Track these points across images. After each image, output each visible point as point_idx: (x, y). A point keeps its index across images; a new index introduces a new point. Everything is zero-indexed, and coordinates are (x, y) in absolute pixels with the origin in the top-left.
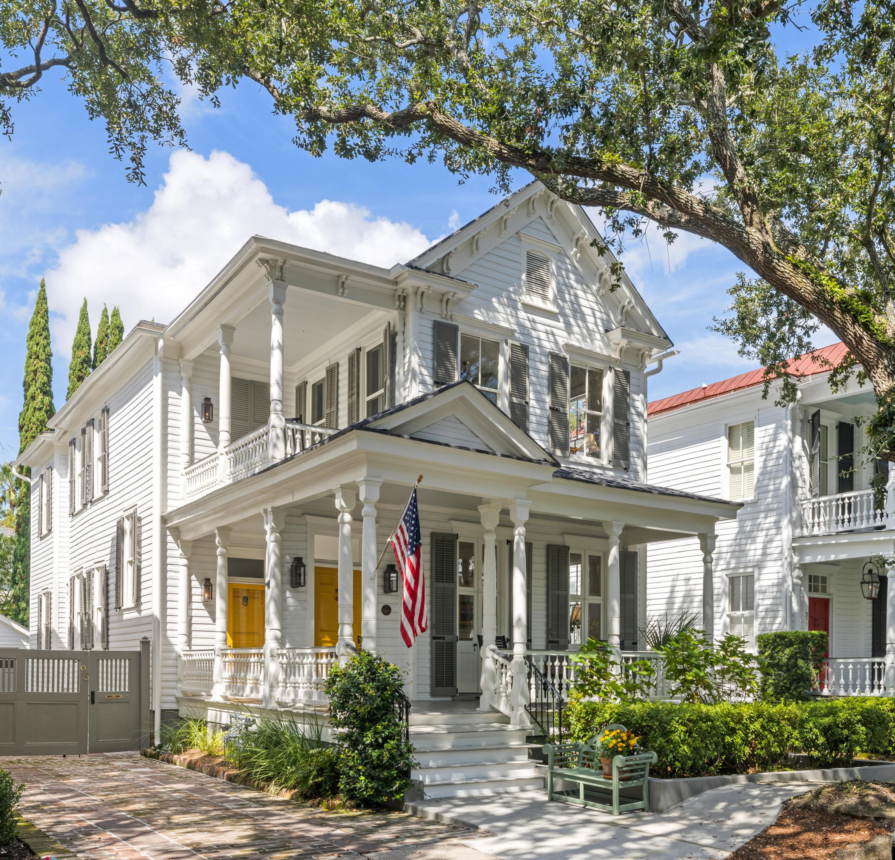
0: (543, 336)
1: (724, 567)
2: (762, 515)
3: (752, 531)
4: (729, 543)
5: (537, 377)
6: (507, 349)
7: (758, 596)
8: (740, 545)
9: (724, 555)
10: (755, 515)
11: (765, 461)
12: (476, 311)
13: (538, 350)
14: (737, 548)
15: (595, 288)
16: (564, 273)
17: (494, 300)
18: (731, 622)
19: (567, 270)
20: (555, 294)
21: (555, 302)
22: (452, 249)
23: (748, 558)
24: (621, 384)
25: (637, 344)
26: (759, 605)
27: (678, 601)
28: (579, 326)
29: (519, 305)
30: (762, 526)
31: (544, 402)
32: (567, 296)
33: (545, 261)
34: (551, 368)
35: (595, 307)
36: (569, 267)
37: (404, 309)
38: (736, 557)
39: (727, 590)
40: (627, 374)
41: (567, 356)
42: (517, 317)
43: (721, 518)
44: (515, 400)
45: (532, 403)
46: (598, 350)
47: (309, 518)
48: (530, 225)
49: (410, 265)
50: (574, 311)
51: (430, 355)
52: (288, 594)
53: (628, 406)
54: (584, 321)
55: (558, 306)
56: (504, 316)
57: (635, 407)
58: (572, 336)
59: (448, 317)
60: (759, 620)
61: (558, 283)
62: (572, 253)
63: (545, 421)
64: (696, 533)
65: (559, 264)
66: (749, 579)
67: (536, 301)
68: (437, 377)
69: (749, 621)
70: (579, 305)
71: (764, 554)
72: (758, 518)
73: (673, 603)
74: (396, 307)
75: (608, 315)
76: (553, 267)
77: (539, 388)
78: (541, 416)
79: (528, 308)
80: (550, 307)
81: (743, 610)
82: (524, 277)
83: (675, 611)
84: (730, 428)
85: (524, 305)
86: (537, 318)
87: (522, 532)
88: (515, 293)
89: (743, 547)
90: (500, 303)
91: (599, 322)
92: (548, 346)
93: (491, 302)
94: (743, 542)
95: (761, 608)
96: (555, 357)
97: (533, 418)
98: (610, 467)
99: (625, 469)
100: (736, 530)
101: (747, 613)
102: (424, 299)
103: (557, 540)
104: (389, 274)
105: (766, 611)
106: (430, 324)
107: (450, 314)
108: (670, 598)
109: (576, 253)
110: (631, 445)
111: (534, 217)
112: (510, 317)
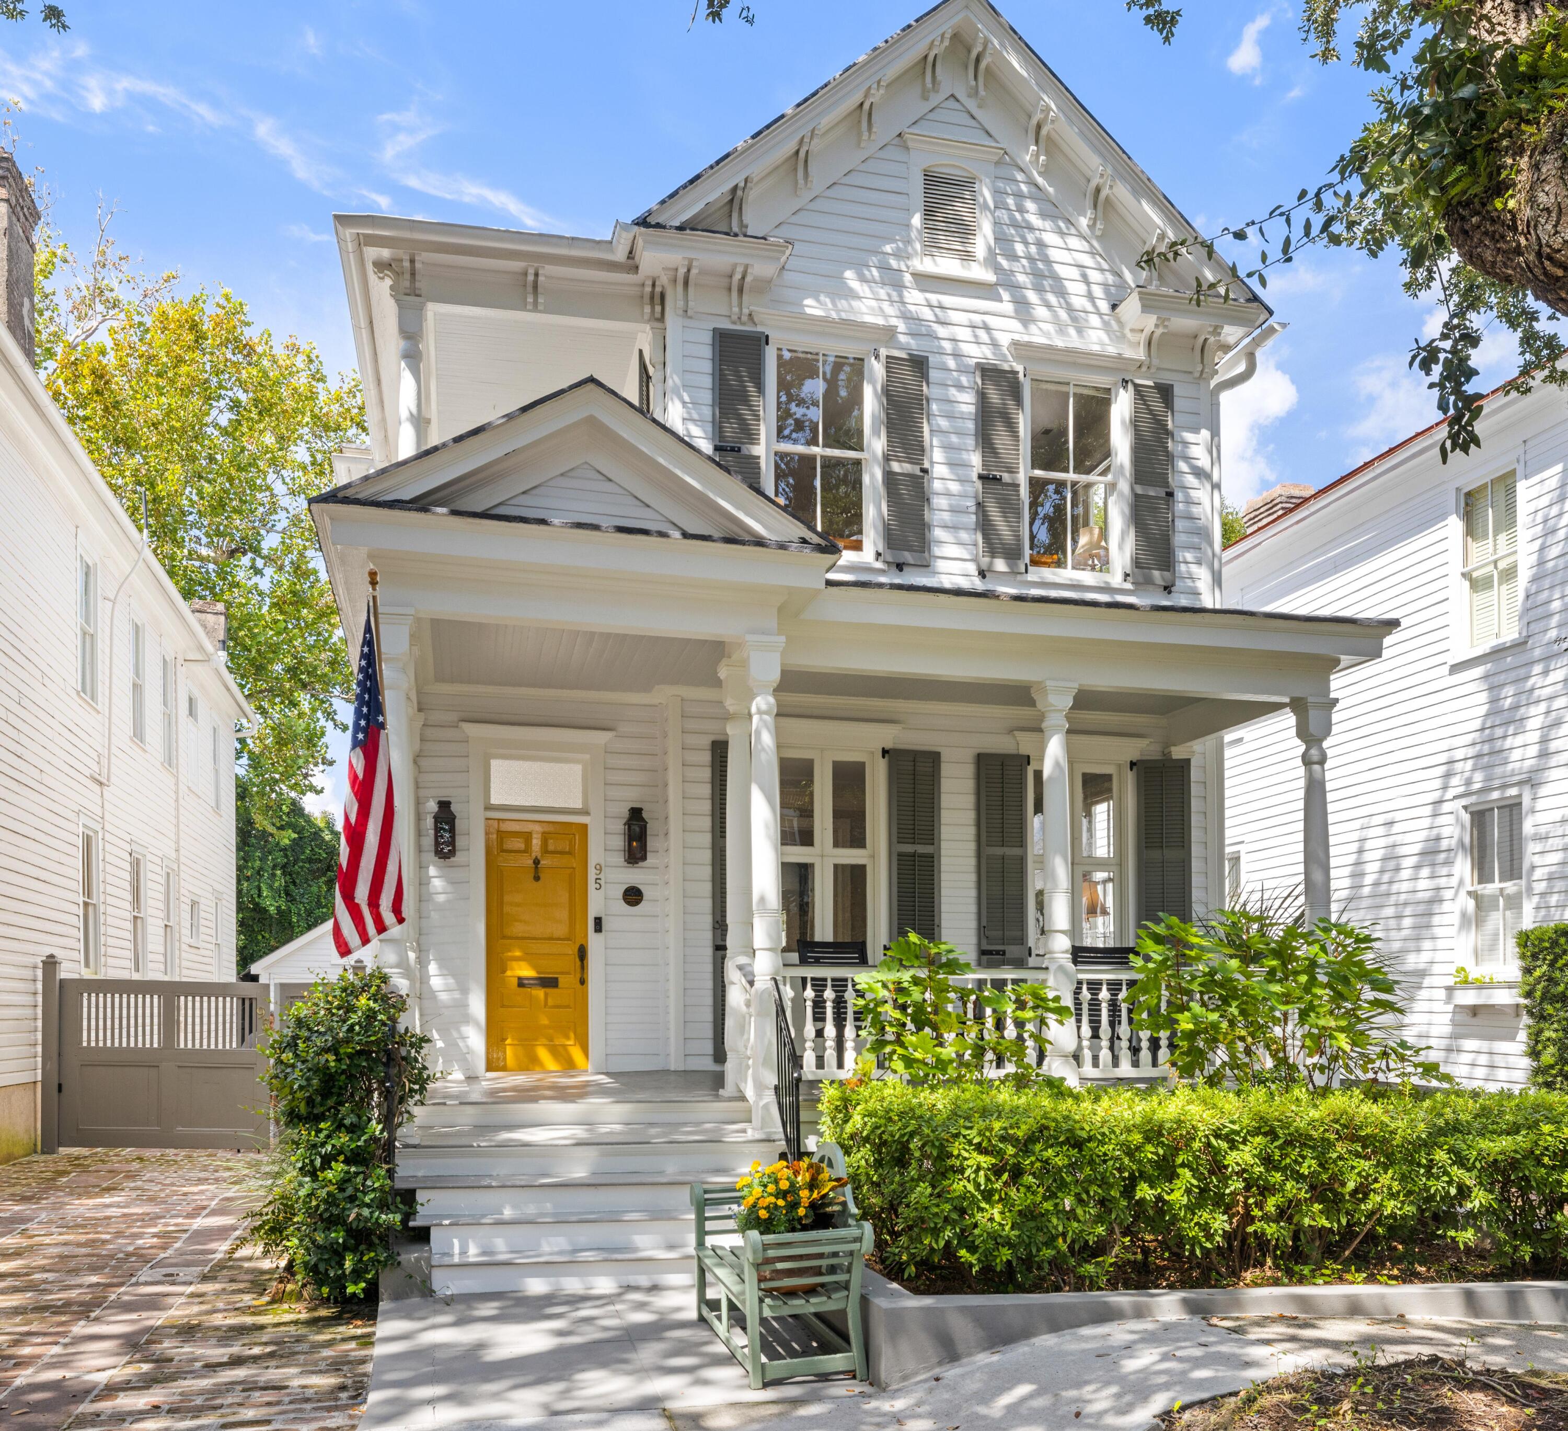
0: (964, 334)
1: (1461, 789)
2: (1537, 669)
3: (1516, 707)
4: (1469, 739)
5: (950, 416)
6: (878, 369)
7: (1532, 847)
8: (1491, 740)
9: (1459, 766)
10: (1522, 672)
11: (1542, 549)
12: (808, 302)
13: (951, 363)
14: (1486, 748)
15: (1084, 222)
16: (1010, 201)
17: (849, 274)
18: (1478, 907)
19: (1019, 195)
20: (990, 249)
21: (991, 262)
22: (739, 180)
23: (1510, 767)
24: (1151, 412)
25: (1184, 323)
26: (1533, 868)
27: (1372, 868)
28: (1049, 306)
29: (908, 278)
30: (1537, 693)
31: (968, 465)
32: (1019, 248)
33: (967, 184)
34: (982, 397)
35: (1087, 260)
36: (1024, 188)
37: (662, 319)
38: (1484, 768)
39: (1467, 840)
40: (1165, 392)
41: (1019, 368)
42: (903, 303)
43: (1345, 660)
44: (896, 467)
45: (940, 470)
46: (1096, 348)
47: (471, 730)
48: (930, 116)
49: (643, 222)
50: (1037, 275)
51: (707, 397)
52: (432, 871)
53: (1170, 458)
54: (1062, 293)
55: (998, 269)
56: (874, 303)
57: (1187, 459)
58: (1033, 328)
59: (745, 318)
60: (1536, 899)
61: (997, 223)
62: (1028, 158)
63: (971, 503)
64: (1286, 700)
65: (1000, 184)
66: (1513, 810)
67: (948, 266)
68: (722, 437)
69: (1514, 903)
70: (1048, 262)
71: (1544, 754)
72: (1528, 677)
73: (1362, 874)
74: (646, 317)
75: (1119, 275)
76: (987, 194)
77: (954, 439)
78: (963, 496)
79: (925, 281)
80: (979, 272)
81: (1502, 880)
82: (917, 220)
83: (1366, 891)
84: (1468, 495)
85: (915, 275)
86: (947, 300)
87: (764, 707)
88: (897, 255)
89: (1498, 744)
90: (862, 279)
91: (1098, 291)
92: (977, 353)
93: (841, 278)
94: (1499, 732)
95: (1538, 874)
96: (988, 372)
97: (940, 502)
98: (1128, 586)
99: (1165, 588)
100: (1483, 710)
101: (1510, 887)
102: (691, 290)
103: (1001, 744)
104: (612, 251)
105: (1550, 879)
106: (707, 338)
107: (746, 311)
108: (1358, 863)
109: (1037, 155)
110: (1179, 539)
111: (935, 100)
112: (886, 306)
